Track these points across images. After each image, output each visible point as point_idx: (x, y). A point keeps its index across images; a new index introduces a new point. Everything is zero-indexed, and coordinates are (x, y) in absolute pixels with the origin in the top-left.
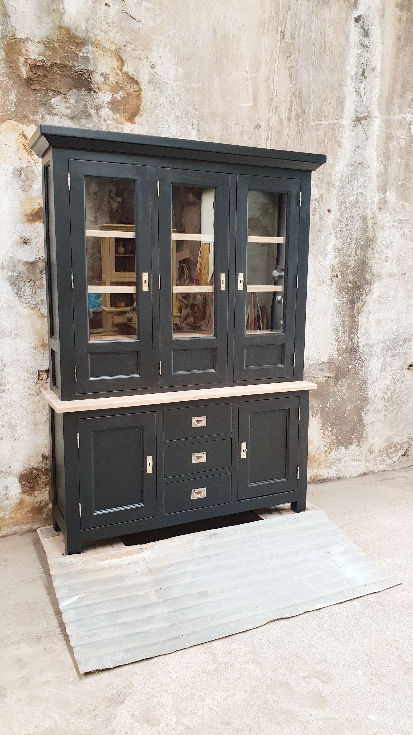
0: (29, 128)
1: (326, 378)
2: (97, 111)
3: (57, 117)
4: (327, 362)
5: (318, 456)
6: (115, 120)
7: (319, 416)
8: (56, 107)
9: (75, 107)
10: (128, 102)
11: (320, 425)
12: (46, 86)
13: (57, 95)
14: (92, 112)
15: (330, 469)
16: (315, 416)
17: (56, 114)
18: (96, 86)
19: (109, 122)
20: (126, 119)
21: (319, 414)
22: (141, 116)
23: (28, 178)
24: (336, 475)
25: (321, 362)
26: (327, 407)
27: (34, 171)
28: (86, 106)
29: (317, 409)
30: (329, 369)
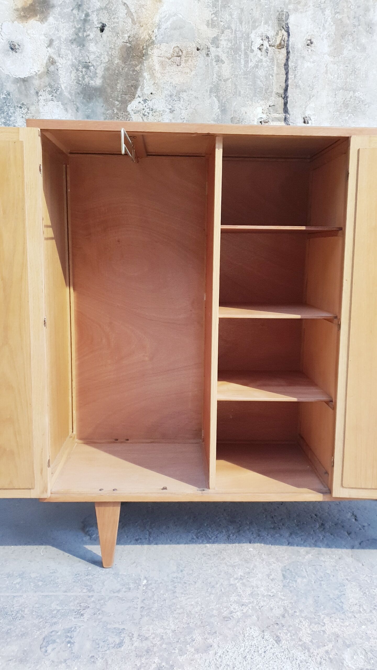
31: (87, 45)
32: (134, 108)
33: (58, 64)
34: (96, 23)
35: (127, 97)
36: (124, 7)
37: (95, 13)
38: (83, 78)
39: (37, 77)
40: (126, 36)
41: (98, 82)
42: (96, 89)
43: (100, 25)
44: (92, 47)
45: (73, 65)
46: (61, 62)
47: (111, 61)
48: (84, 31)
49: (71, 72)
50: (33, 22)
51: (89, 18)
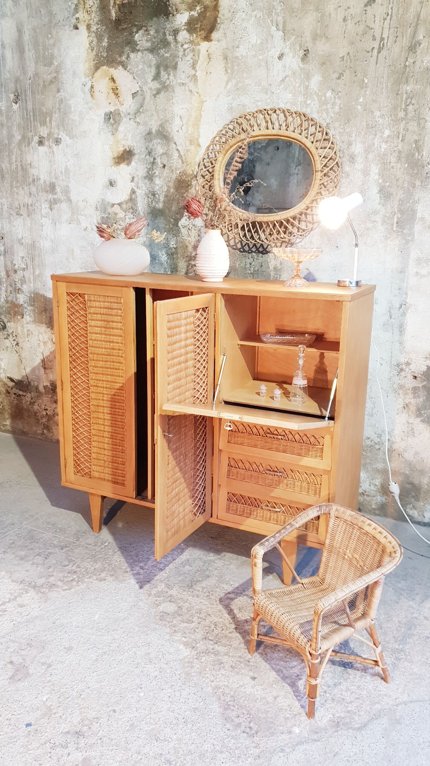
0: (117, 70)
2: (175, 37)
3: (139, 53)
6: (191, 42)
8: (139, 43)
9: (155, 38)
10: (205, 17)
12: (131, 23)
13: (140, 29)
14: (170, 38)
17: (138, 50)
18: (174, 8)
19: (186, 46)
20: (202, 38)
22: (217, 30)
23: (115, 122)
27: (120, 114)
28: (165, 34)
31: (154, 179)
32: (183, 224)
33: (137, 193)
34: (160, 164)
35: (178, 216)
36: (177, 152)
37: (159, 157)
38: (152, 203)
39: (125, 203)
40: (178, 172)
41: (160, 206)
42: (159, 210)
43: (162, 165)
44: (157, 181)
45: (146, 194)
46: (138, 192)
47: (168, 191)
48: (153, 170)
49: (144, 199)
50: (123, 166)
51: (156, 161)
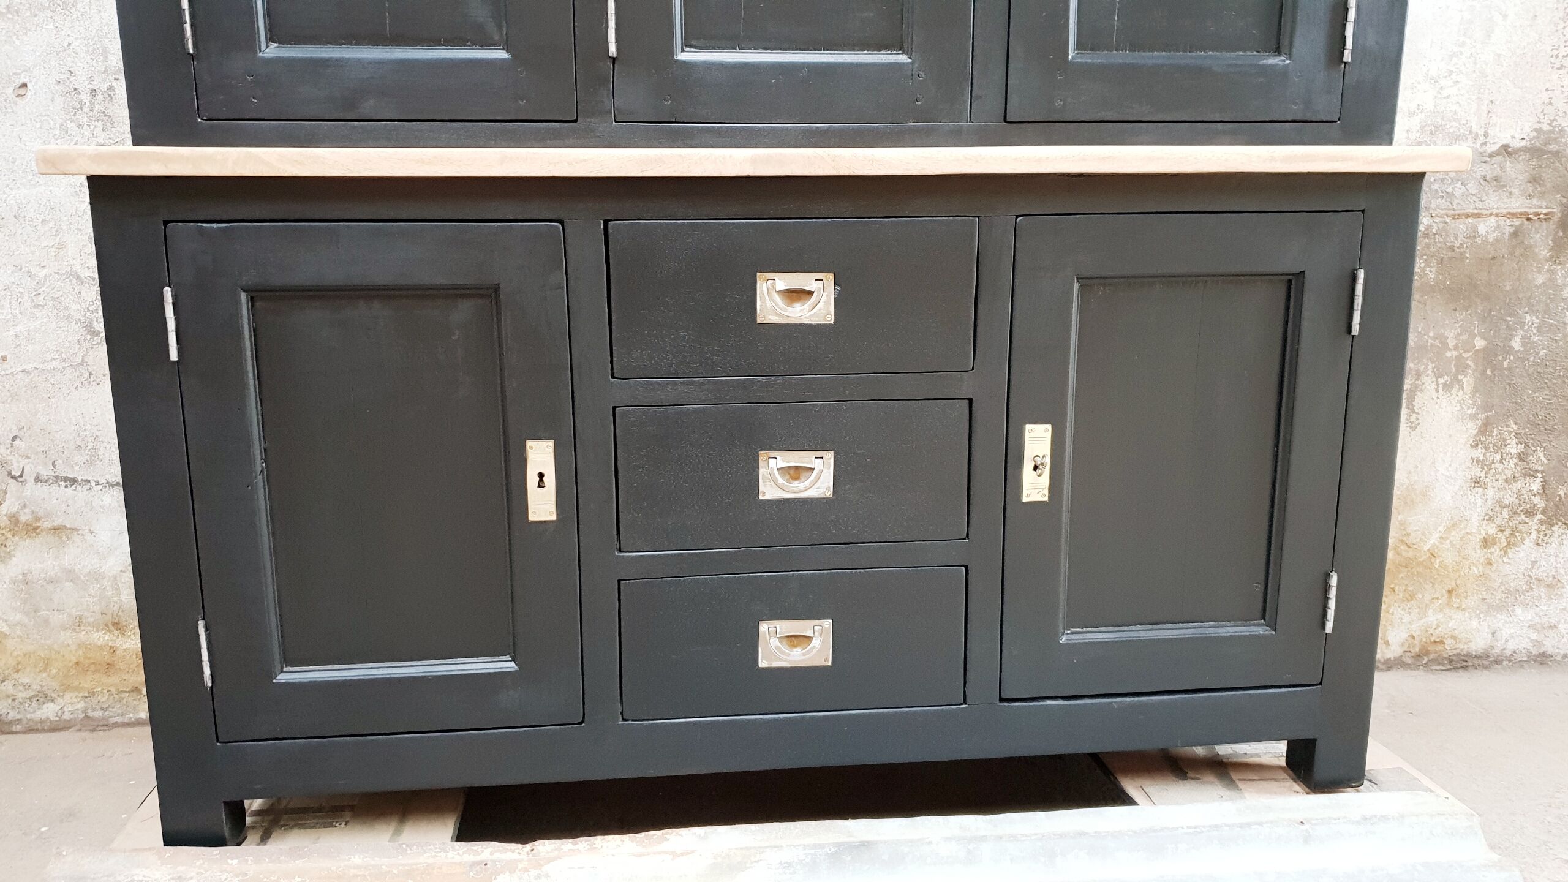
1: (1517, 222)
4: (1525, 149)
5: (1449, 557)
7: (1468, 388)
11: (1472, 428)
15: (1502, 617)
16: (1447, 387)
21: (1468, 381)
24: (1529, 646)
25: (1495, 148)
26: (1509, 350)
29: (1459, 357)
30: (1535, 180)
